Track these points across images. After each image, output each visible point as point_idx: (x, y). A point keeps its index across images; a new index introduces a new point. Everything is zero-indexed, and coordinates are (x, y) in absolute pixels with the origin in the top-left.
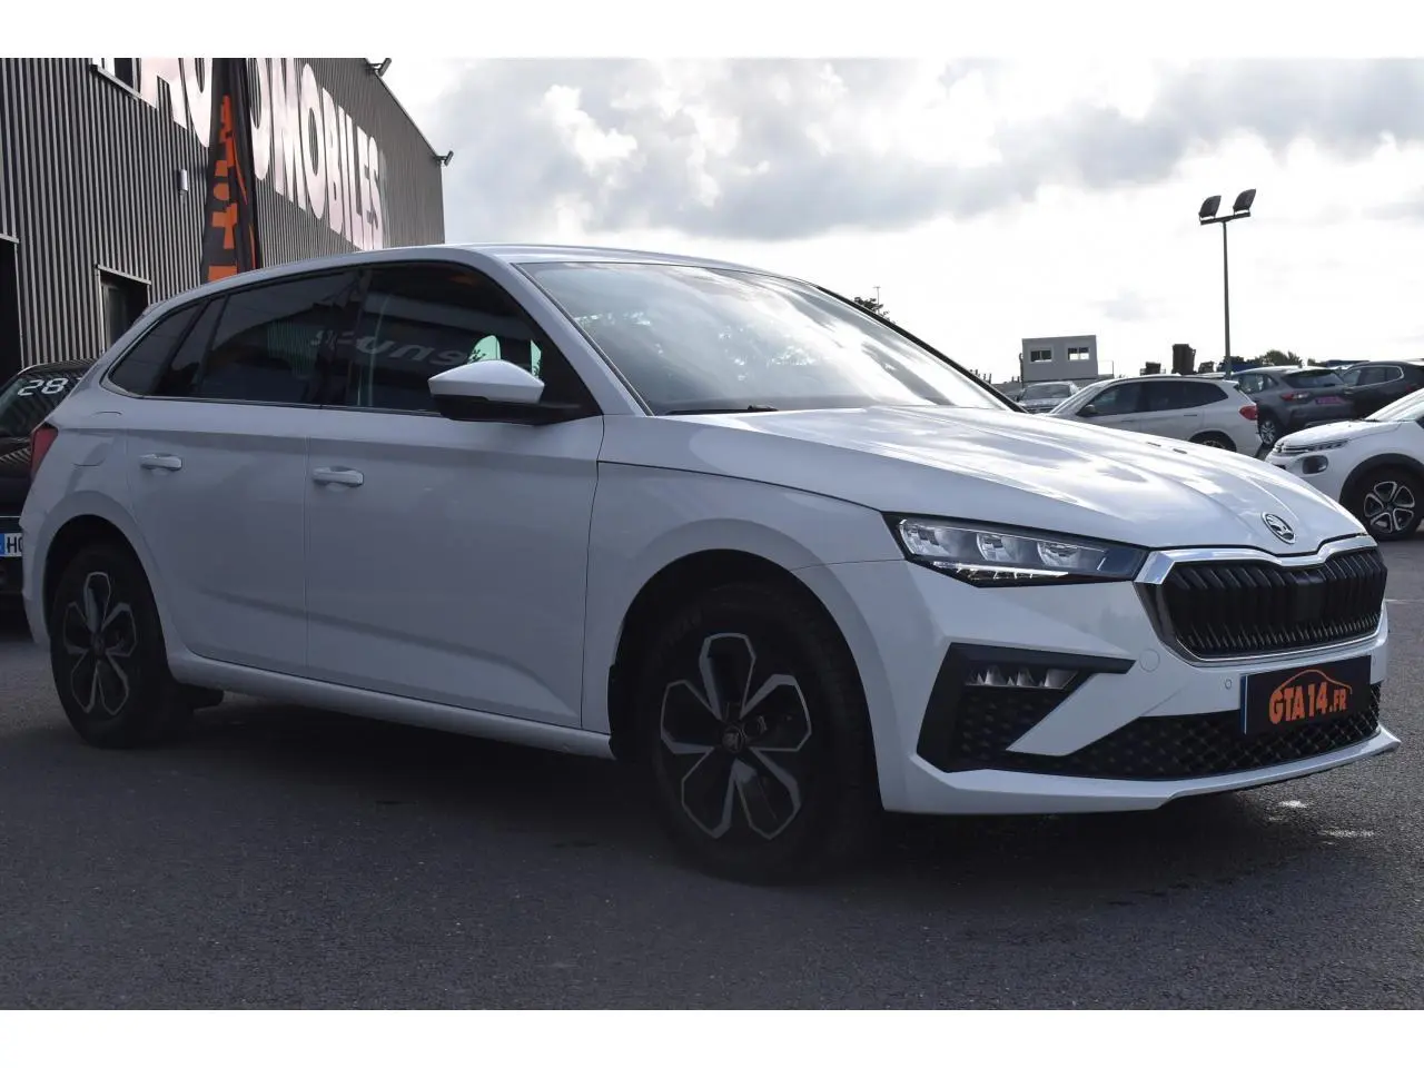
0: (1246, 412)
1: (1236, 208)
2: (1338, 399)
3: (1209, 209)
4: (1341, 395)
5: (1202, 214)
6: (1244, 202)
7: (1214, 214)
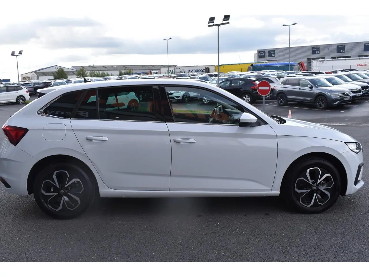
0: (27, 92)
1: (19, 54)
2: (32, 88)
3: (13, 53)
4: (32, 87)
5: (12, 54)
6: (20, 53)
7: (14, 54)
